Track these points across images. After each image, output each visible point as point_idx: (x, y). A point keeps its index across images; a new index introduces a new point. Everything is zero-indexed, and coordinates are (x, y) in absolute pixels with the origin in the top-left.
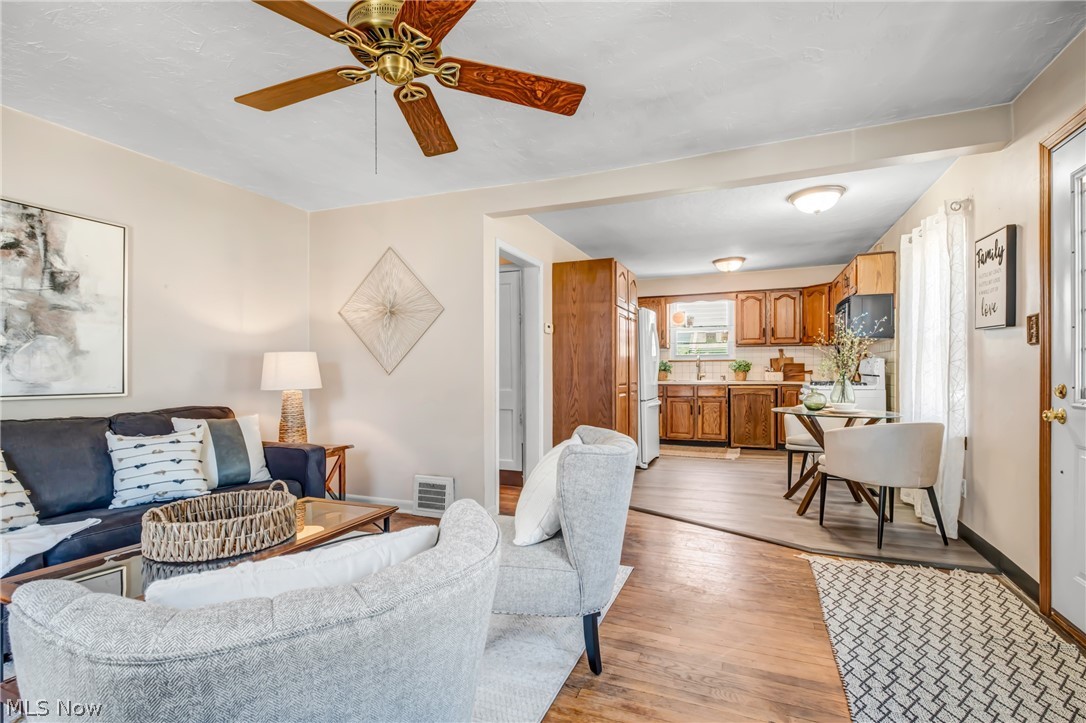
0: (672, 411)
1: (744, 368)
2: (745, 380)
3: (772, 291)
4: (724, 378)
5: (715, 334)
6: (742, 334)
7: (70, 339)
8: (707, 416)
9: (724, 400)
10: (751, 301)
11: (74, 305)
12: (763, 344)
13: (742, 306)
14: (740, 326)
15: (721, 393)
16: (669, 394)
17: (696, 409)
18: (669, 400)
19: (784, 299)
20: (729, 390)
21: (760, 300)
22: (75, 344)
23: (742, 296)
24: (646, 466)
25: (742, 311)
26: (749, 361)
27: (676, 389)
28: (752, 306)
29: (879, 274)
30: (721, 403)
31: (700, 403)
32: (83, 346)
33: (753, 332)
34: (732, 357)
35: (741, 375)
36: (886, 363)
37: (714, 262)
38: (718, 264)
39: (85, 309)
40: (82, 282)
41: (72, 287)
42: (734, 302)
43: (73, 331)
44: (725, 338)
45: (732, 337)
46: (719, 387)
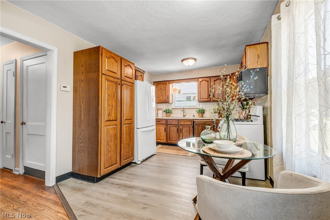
0: (169, 130)
1: (202, 112)
2: (202, 117)
3: (213, 77)
4: (194, 116)
5: (190, 97)
6: (201, 97)
8: (184, 134)
9: (191, 126)
10: (204, 81)
12: (209, 101)
13: (200, 84)
14: (200, 93)
15: (190, 123)
16: (168, 123)
17: (180, 130)
18: (168, 126)
19: (218, 81)
20: (194, 121)
21: (208, 81)
23: (200, 80)
24: (139, 163)
25: (200, 86)
26: (204, 108)
27: (171, 121)
28: (205, 84)
29: (258, 56)
30: (190, 127)
31: (181, 128)
33: (205, 96)
34: (198, 107)
35: (200, 115)
36: (264, 109)
37: (182, 61)
38: (184, 62)
42: (197, 82)
44: (194, 99)
45: (197, 98)
46: (189, 120)
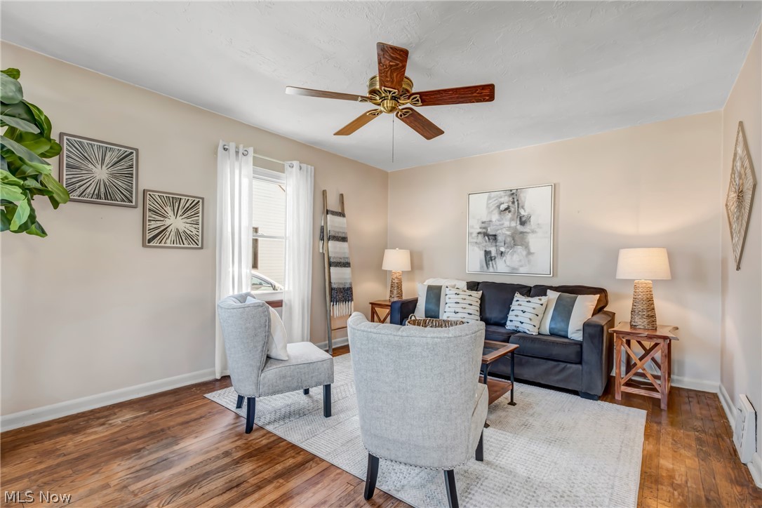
7: (527, 247)
11: (528, 231)
22: (529, 250)
32: (532, 250)
39: (533, 232)
40: (532, 219)
41: (528, 223)
43: (528, 243)
